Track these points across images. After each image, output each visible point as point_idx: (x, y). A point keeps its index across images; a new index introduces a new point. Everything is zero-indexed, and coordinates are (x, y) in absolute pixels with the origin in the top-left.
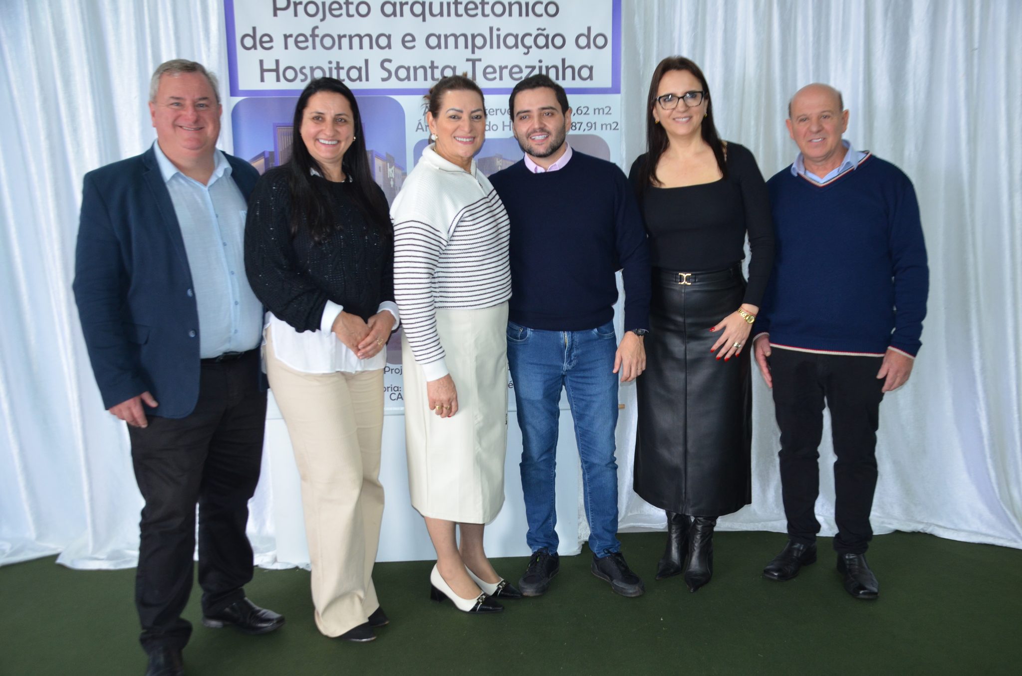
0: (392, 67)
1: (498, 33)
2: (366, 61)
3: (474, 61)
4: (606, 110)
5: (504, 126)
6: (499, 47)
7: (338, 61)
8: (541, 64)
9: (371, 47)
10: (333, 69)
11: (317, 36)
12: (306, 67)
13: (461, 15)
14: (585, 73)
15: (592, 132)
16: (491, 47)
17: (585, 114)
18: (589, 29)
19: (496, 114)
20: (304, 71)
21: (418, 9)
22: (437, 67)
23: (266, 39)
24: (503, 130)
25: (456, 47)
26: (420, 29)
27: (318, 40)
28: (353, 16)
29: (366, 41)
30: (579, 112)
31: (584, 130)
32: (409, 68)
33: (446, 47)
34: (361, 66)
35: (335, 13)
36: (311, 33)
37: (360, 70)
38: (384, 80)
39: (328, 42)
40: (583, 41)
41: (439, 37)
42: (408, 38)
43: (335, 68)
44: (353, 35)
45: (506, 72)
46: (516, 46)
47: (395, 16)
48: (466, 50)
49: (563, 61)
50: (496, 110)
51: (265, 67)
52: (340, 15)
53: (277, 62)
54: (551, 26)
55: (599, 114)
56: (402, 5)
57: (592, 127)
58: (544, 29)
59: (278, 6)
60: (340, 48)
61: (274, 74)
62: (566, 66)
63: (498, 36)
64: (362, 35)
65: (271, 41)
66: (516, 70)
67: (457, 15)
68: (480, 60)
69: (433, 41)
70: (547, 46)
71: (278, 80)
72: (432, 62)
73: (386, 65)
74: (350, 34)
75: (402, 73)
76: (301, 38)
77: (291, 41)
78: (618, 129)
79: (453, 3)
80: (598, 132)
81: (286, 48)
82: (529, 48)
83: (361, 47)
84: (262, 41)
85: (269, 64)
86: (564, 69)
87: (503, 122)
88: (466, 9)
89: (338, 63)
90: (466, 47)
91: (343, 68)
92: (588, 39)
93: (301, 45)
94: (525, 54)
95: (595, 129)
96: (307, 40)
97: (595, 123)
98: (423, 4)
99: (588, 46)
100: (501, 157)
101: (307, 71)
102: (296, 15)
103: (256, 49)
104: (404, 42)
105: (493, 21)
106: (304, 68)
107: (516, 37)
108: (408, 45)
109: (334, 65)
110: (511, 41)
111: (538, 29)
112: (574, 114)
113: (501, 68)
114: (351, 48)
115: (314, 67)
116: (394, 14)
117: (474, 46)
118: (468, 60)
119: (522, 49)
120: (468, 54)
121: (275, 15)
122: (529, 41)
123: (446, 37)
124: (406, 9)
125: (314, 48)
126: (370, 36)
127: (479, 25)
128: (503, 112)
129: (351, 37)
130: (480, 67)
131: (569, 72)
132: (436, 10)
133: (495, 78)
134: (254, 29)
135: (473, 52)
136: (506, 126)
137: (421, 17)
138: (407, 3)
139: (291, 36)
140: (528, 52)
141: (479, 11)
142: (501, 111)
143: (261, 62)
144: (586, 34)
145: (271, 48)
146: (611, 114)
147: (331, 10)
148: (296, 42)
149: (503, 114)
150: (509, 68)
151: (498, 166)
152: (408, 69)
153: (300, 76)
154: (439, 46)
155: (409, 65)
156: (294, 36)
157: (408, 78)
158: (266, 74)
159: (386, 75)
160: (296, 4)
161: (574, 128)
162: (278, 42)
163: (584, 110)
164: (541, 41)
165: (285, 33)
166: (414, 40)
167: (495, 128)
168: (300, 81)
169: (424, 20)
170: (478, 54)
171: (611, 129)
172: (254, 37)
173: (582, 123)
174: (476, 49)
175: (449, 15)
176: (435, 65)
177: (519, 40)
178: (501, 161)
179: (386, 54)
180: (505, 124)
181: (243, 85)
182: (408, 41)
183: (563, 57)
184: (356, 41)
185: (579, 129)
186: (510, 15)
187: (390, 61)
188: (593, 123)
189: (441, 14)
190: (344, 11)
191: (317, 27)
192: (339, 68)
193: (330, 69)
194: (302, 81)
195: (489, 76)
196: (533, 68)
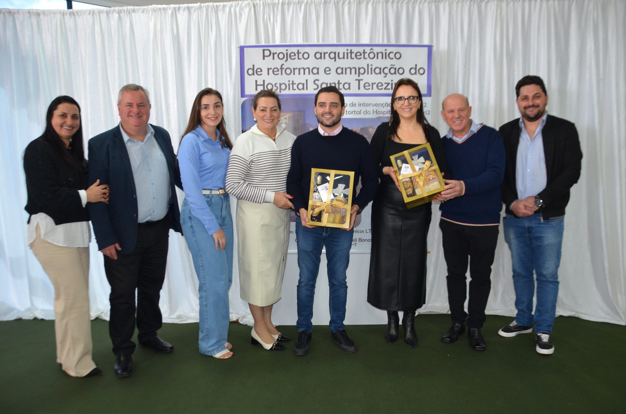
0: (319, 83)
1: (372, 67)
2: (307, 81)
3: (359, 81)
5: (373, 112)
6: (371, 73)
7: (293, 80)
8: (392, 82)
9: (309, 74)
10: (291, 84)
11: (284, 69)
13: (353, 59)
16: (368, 73)
18: (416, 65)
19: (370, 106)
20: (276, 85)
21: (332, 55)
22: (341, 83)
23: (259, 70)
24: (373, 114)
25: (351, 73)
26: (333, 65)
27: (283, 71)
28: (301, 59)
29: (307, 71)
32: (327, 83)
33: (346, 73)
34: (304, 82)
35: (292, 57)
36: (280, 67)
37: (303, 84)
38: (315, 89)
39: (288, 71)
40: (413, 71)
41: (342, 69)
42: (327, 69)
44: (300, 68)
45: (375, 86)
46: (380, 73)
47: (321, 59)
48: (356, 75)
52: (295, 59)
53: (264, 81)
54: (397, 64)
56: (325, 54)
58: (394, 65)
59: (265, 54)
60: (294, 74)
63: (371, 69)
64: (305, 68)
65: (261, 71)
66: (380, 85)
67: (351, 58)
68: (362, 80)
69: (339, 71)
70: (395, 73)
72: (339, 81)
73: (316, 82)
74: (299, 67)
76: (276, 70)
77: (271, 71)
78: (430, 115)
79: (350, 53)
81: (268, 74)
82: (386, 74)
83: (304, 74)
84: (256, 71)
85: (260, 82)
87: (373, 110)
88: (356, 56)
89: (293, 82)
90: (356, 73)
91: (295, 84)
92: (416, 70)
93: (275, 73)
94: (384, 77)
96: (278, 71)
98: (335, 53)
99: (415, 73)
100: (371, 127)
101: (278, 85)
102: (273, 59)
103: (254, 75)
104: (325, 71)
105: (369, 61)
106: (277, 84)
107: (380, 69)
108: (327, 72)
109: (291, 82)
110: (377, 71)
111: (391, 65)
113: (373, 84)
114: (299, 74)
115: (281, 83)
116: (321, 58)
117: (359, 73)
118: (356, 80)
119: (383, 75)
120: (356, 77)
121: (264, 59)
122: (386, 71)
123: (346, 69)
124: (327, 55)
125: (282, 74)
126: (309, 69)
127: (362, 63)
129: (299, 69)
130: (362, 83)
132: (341, 56)
133: (369, 89)
134: (254, 66)
135: (359, 76)
136: (375, 112)
137: (334, 59)
138: (327, 53)
139: (271, 69)
140: (386, 76)
141: (362, 56)
142: (372, 104)
143: (256, 81)
144: (414, 67)
145: (261, 74)
146: (426, 106)
147: (290, 56)
148: (273, 72)
150: (376, 84)
151: (370, 132)
154: (342, 73)
156: (272, 69)
158: (258, 87)
159: (316, 87)
160: (274, 54)
162: (265, 71)
164: (393, 71)
165: (268, 67)
166: (330, 70)
167: (369, 113)
169: (335, 60)
170: (361, 77)
172: (253, 70)
174: (360, 75)
175: (347, 58)
176: (340, 82)
177: (382, 71)
178: (372, 129)
179: (316, 77)
180: (374, 111)
181: (247, 92)
182: (327, 71)
184: (302, 71)
186: (377, 58)
187: (318, 80)
189: (344, 58)
190: (296, 57)
191: (283, 64)
192: (293, 84)
193: (289, 84)
194: (276, 90)
195: (367, 88)
196: (388, 84)
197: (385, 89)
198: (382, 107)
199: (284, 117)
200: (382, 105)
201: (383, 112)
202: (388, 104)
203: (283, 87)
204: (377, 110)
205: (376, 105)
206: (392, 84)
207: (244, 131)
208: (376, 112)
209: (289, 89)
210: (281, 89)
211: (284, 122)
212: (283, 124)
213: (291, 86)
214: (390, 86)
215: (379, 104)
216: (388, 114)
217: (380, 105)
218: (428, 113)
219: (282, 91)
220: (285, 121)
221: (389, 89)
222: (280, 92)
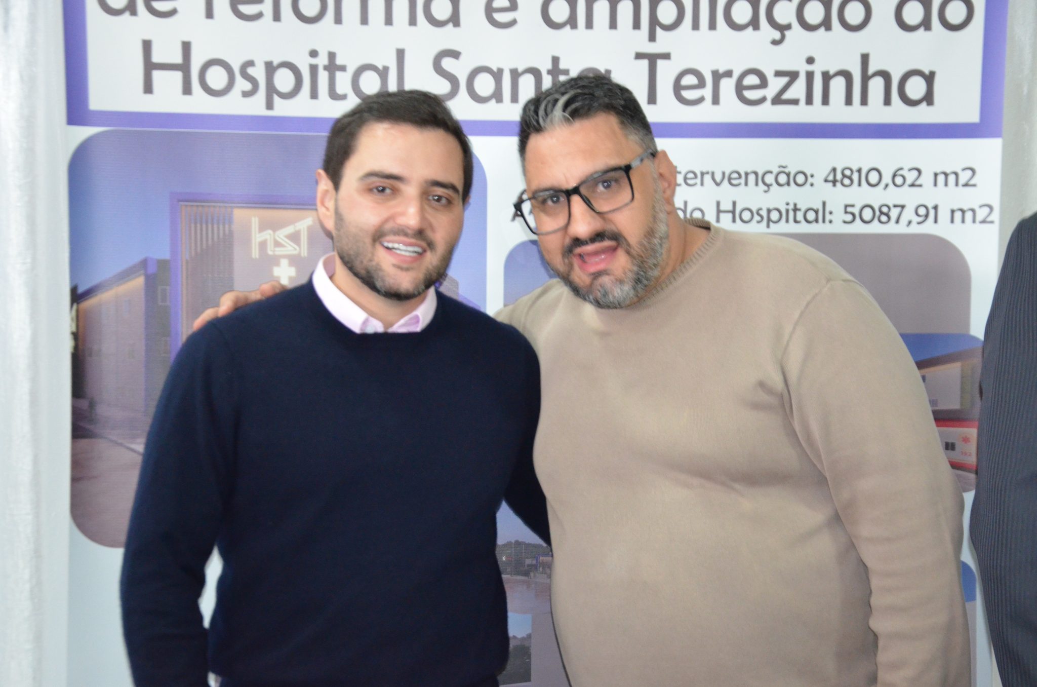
0: (460, 69)
2: (400, 54)
3: (653, 59)
4: (964, 177)
5: (719, 211)
6: (712, 26)
7: (333, 49)
8: (810, 68)
9: (413, 21)
10: (321, 69)
12: (256, 62)
14: (916, 88)
15: (928, 228)
16: (696, 26)
17: (913, 185)
19: (702, 184)
20: (251, 71)
22: (566, 72)
25: (613, 25)
29: (401, 5)
30: (899, 180)
31: (910, 222)
32: (500, 71)
33: (589, 25)
34: (387, 64)
37: (384, 73)
39: (310, 5)
40: (914, 12)
41: (572, 1)
42: (501, 3)
43: (326, 68)
45: (728, 86)
46: (755, 22)
48: (637, 32)
49: (865, 59)
50: (703, 174)
51: (156, 58)
53: (186, 47)
55: (946, 184)
57: (927, 216)
60: (338, 20)
61: (178, 76)
62: (871, 70)
63: (713, 1)
66: (752, 80)
68: (666, 56)
69: (559, 10)
70: (826, 23)
71: (187, 89)
72: (555, 60)
73: (448, 64)
75: (485, 84)
78: (992, 222)
80: (942, 229)
81: (209, 14)
82: (783, 29)
83: (389, 21)
85: (167, 52)
86: (865, 79)
87: (718, 204)
89: (332, 56)
90: (637, 25)
91: (343, 68)
92: (927, 7)
93: (245, 9)
94: (775, 43)
95: (936, 221)
97: (936, 208)
99: (926, 24)
101: (259, 72)
103: (134, 12)
104: (490, 10)
106: (251, 63)
107: (755, 2)
108: (500, 17)
109: (322, 60)
110: (742, 12)
112: (887, 186)
113: (717, 76)
114: (364, 21)
115: (275, 63)
117: (654, 22)
118: (639, 56)
119: (767, 32)
120: (640, 41)
122: (785, 12)
125: (277, 17)
128: (718, 178)
130: (666, 73)
131: (878, 85)
133: (701, 100)
135: (652, 38)
136: (726, 212)
140: (783, 37)
142: (713, 174)
143: (147, 46)
145: (171, 12)
146: (974, 185)
149: (718, 184)
150: (736, 75)
152: (498, 75)
153: (242, 84)
154: (571, 21)
155: (501, 66)
157: (497, 96)
158: (156, 75)
159: (445, 86)
161: (884, 218)
163: (911, 177)
164: (814, 12)
166: (514, 6)
168: (240, 94)
170: (664, 41)
171: (974, 221)
173: (903, 207)
174: (659, 30)
176: (562, 65)
177: (763, 11)
179: (447, 38)
180: (722, 208)
181: (100, 99)
182: (499, 8)
183: (865, 51)
185: (897, 222)
187: (455, 54)
188: (930, 206)
192: (333, 67)
193: (314, 69)
194: (246, 94)
195: (687, 94)
196: (793, 76)
197: (778, 100)
198: (762, 187)
199: (290, 230)
200: (760, 178)
201: (764, 213)
202: (788, 175)
203: (284, 80)
204: (734, 204)
205: (730, 179)
206: (810, 76)
207: (81, 290)
208: (733, 212)
209: (314, 95)
210: (271, 90)
211: (285, 256)
212: (284, 262)
213: (323, 76)
214: (801, 83)
215: (747, 174)
216: (787, 221)
217: (752, 178)
218: (982, 213)
219: (276, 99)
220: (290, 249)
221: (795, 102)
222: (270, 105)
